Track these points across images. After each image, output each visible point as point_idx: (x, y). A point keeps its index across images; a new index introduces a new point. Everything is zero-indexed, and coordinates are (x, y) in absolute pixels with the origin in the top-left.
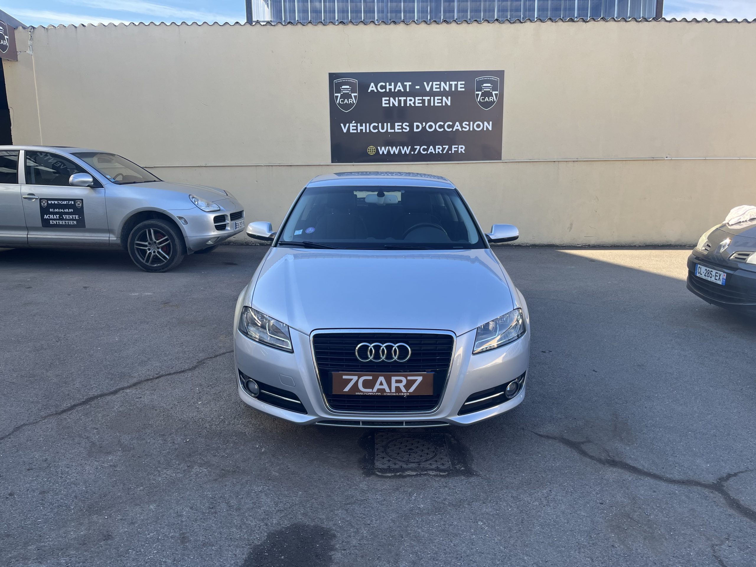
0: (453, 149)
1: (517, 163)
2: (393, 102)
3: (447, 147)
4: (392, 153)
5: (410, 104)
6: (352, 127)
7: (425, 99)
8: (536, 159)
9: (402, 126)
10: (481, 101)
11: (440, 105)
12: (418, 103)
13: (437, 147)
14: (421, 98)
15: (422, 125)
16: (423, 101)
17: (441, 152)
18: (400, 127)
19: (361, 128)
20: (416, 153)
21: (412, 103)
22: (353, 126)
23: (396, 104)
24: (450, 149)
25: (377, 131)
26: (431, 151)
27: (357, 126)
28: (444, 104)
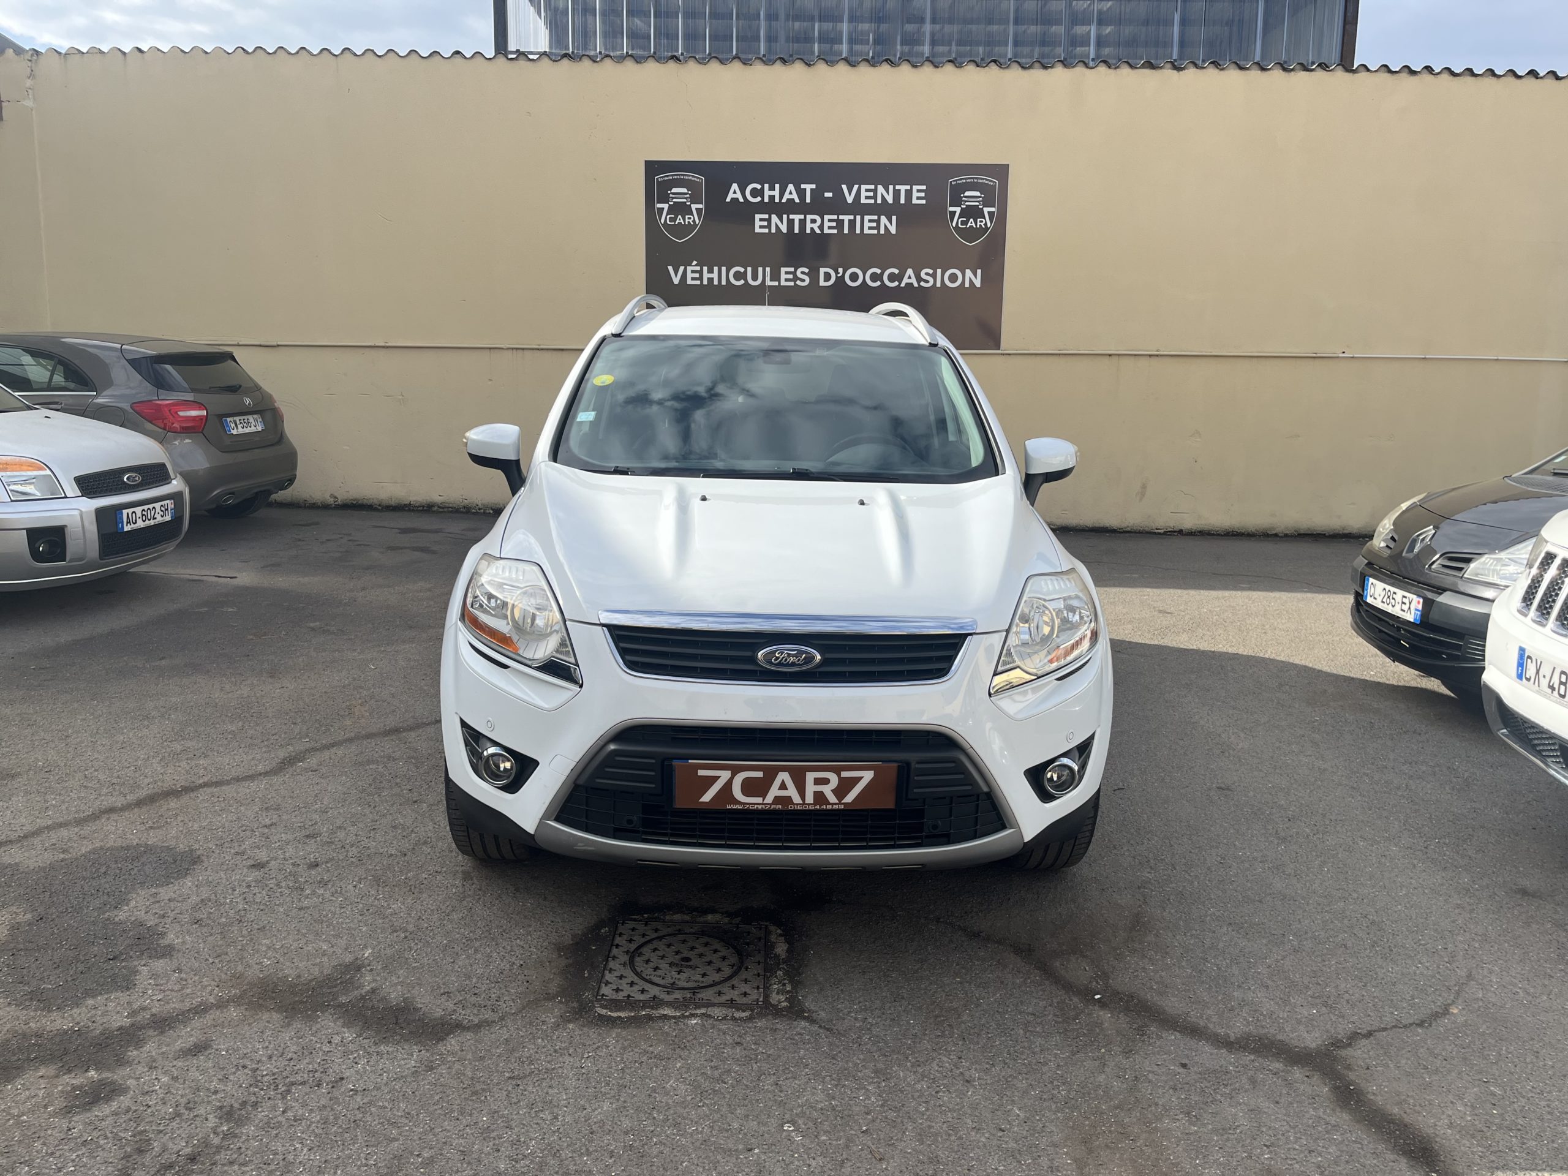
1: (1033, 356)
2: (776, 224)
5: (812, 229)
6: (691, 274)
7: (843, 220)
8: (1072, 350)
9: (794, 273)
10: (960, 226)
11: (875, 232)
12: (830, 228)
14: (835, 217)
15: (837, 273)
16: (840, 223)
18: (791, 276)
19: (710, 276)
21: (815, 226)
22: (693, 272)
23: (784, 229)
25: (742, 282)
27: (701, 272)
28: (882, 232)
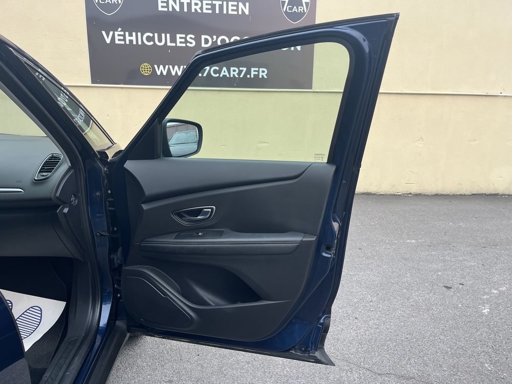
0: (253, 73)
2: (172, 5)
3: (245, 69)
4: (173, 73)
5: (195, 9)
6: (118, 37)
7: (215, 4)
9: (185, 38)
10: (288, 10)
11: (236, 13)
12: (207, 9)
13: (232, 69)
14: (210, 2)
15: (212, 39)
16: (213, 6)
17: (237, 76)
18: (183, 40)
19: (131, 38)
20: (205, 75)
21: (198, 8)
22: (119, 35)
23: (177, 8)
24: (248, 72)
25: (152, 43)
26: (225, 74)
27: (124, 36)
28: (240, 13)
